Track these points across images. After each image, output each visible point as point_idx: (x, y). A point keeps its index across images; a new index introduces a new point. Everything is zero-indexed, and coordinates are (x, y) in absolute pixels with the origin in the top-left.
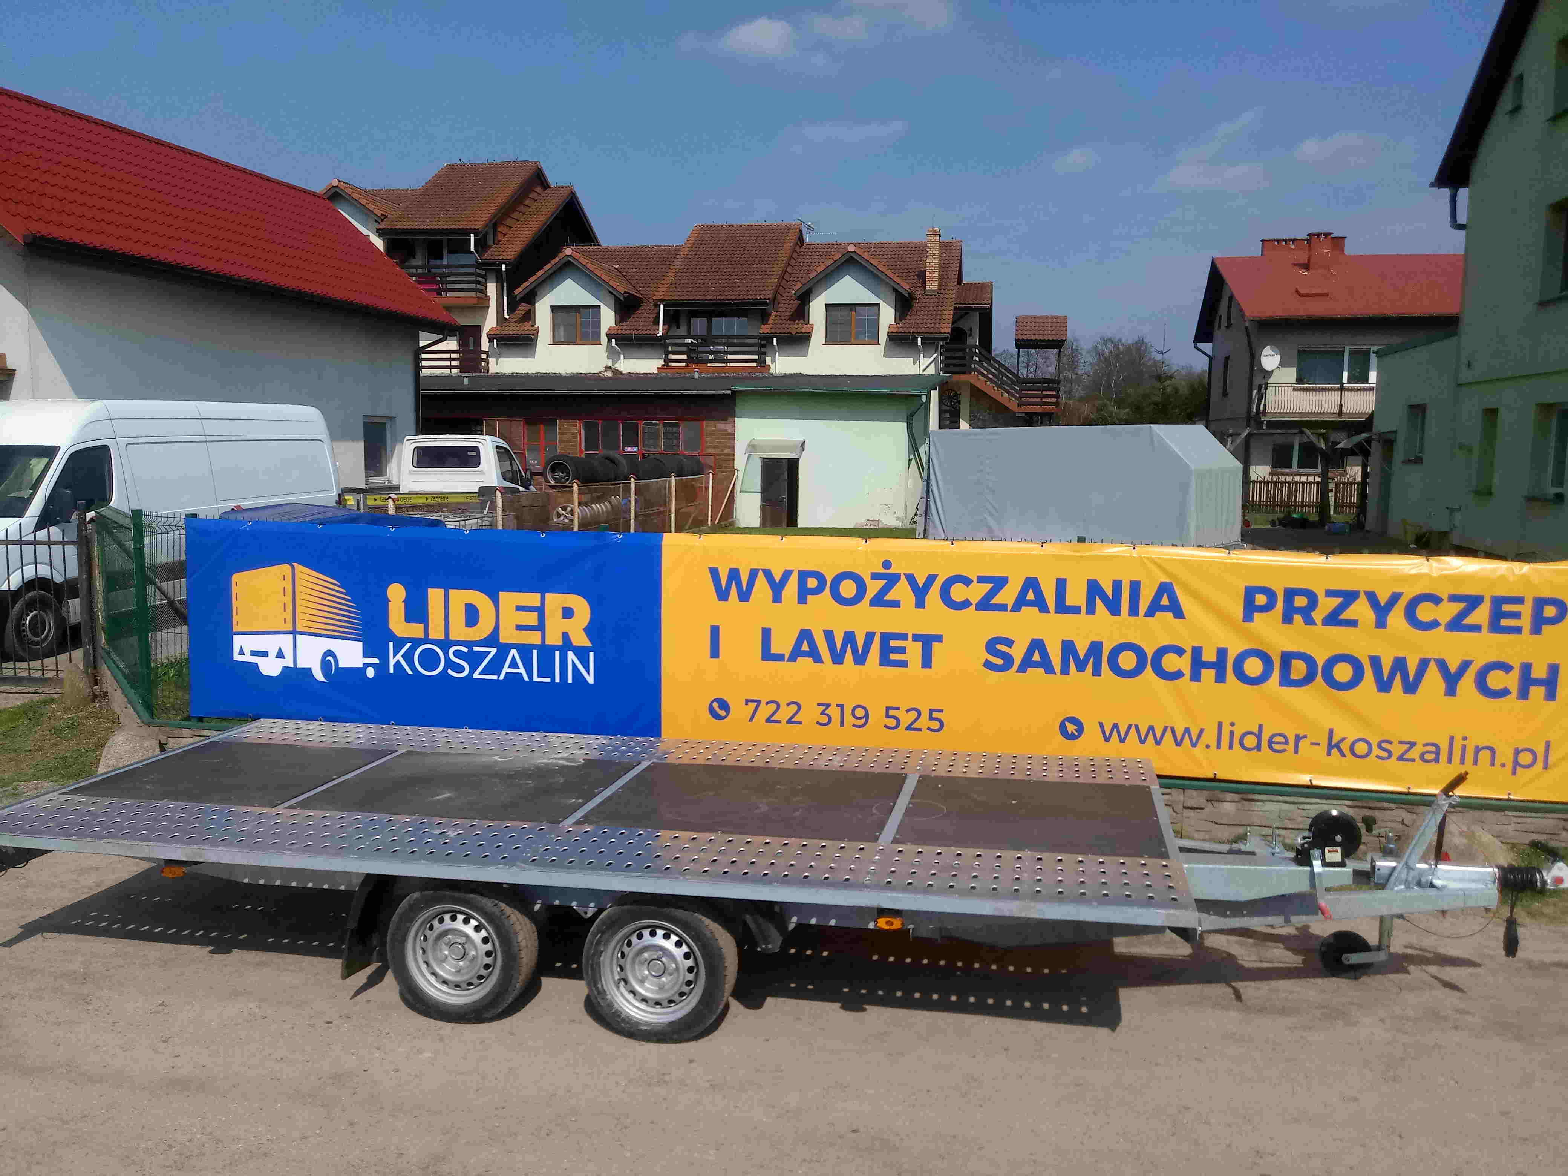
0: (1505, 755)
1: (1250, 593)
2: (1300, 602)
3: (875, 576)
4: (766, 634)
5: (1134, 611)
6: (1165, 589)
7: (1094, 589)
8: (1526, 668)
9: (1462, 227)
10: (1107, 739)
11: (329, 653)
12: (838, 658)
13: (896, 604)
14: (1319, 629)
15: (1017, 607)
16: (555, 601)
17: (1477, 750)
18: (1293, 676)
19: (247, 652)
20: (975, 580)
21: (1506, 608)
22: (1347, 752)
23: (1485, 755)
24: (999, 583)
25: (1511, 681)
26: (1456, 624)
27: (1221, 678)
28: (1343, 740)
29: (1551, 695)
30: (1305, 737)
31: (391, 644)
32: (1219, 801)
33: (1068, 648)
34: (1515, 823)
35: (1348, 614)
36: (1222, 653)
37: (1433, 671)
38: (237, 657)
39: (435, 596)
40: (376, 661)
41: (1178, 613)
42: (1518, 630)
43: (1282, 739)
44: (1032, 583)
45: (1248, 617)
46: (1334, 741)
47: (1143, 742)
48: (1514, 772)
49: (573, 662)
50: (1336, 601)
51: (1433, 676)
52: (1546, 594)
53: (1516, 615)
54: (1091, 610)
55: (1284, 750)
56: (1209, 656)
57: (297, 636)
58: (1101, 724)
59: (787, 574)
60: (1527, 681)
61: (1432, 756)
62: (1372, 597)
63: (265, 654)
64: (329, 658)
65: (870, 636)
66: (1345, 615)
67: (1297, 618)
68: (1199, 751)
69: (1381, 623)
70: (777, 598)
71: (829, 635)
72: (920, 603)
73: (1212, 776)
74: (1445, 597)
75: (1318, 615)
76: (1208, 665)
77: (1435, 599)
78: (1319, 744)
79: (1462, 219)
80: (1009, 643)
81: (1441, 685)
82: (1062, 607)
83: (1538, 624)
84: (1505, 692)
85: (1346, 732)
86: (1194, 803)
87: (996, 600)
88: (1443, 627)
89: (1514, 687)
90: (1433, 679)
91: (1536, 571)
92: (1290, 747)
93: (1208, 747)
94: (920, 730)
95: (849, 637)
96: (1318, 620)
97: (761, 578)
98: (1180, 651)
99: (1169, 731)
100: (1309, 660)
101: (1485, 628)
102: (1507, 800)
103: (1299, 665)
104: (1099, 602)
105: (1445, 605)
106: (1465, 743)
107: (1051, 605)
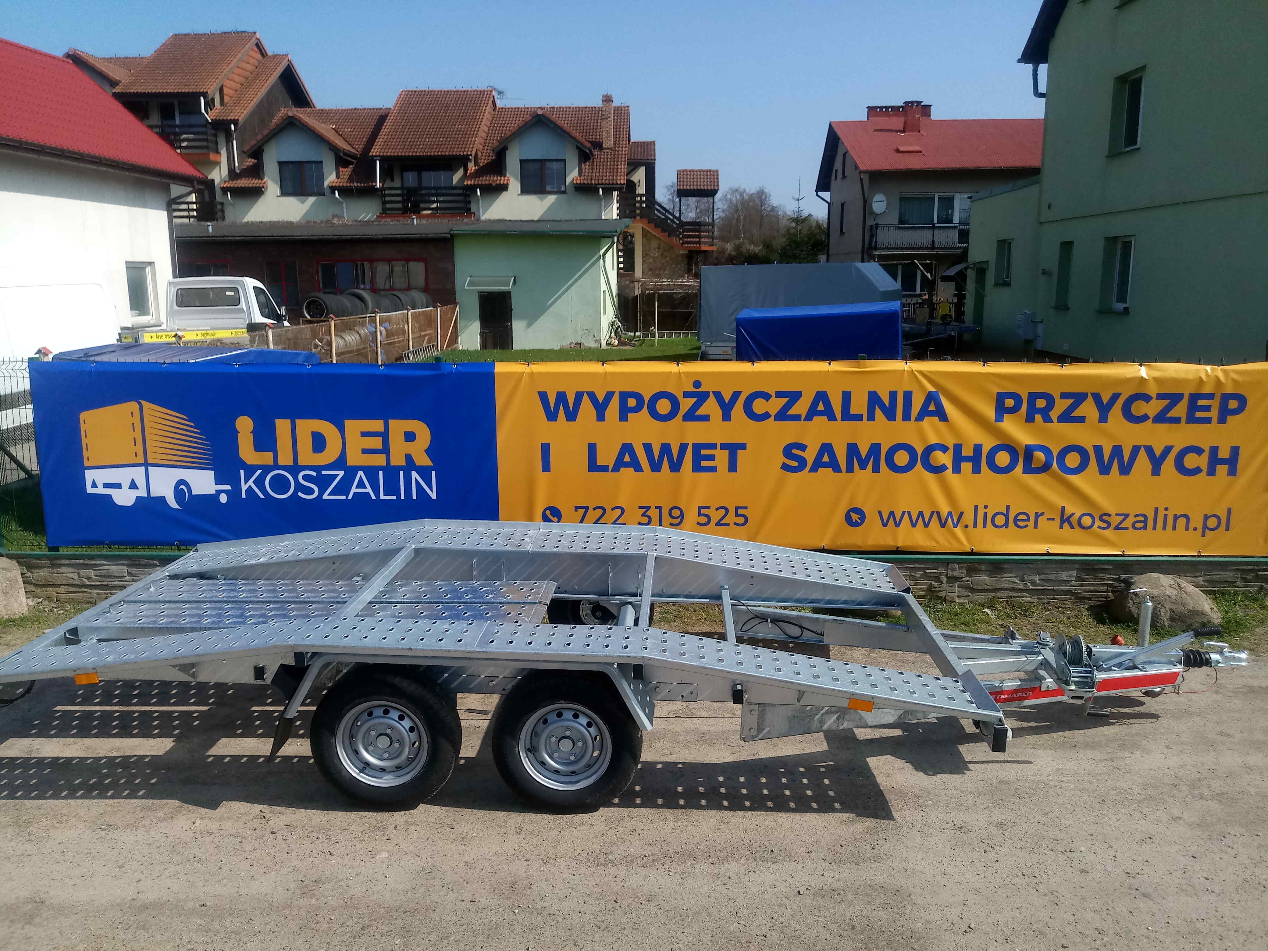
0: (1197, 521)
1: (1000, 398)
2: (1041, 403)
3: (687, 395)
4: (592, 448)
6: (931, 398)
7: (874, 398)
8: (1214, 450)
9: (1042, 95)
10: (885, 525)
11: (182, 482)
12: (656, 467)
13: (706, 418)
14: (1056, 426)
15: (809, 418)
16: (397, 426)
17: (1176, 517)
18: (1035, 465)
19: (100, 485)
20: (774, 395)
21: (1201, 403)
22: (1075, 524)
23: (1182, 522)
24: (794, 397)
25: (1203, 461)
26: (1161, 418)
27: (976, 470)
28: (1074, 514)
29: (1233, 472)
30: (1043, 514)
31: (242, 472)
32: (976, 571)
33: (852, 449)
34: (1204, 575)
35: (1078, 412)
36: (978, 448)
37: (1142, 456)
39: (282, 426)
40: (228, 487)
41: (943, 417)
42: (1208, 420)
43: (1023, 517)
44: (822, 396)
46: (1065, 517)
47: (914, 525)
48: (1203, 535)
49: (416, 480)
50: (1069, 402)
51: (1143, 459)
52: (1229, 390)
53: (1208, 408)
54: (871, 417)
55: (1027, 526)
56: (967, 451)
57: (150, 468)
58: (880, 512)
59: (609, 396)
60: (1214, 461)
61: (1141, 525)
62: (1097, 397)
63: (118, 486)
64: (182, 487)
65: (683, 448)
66: (1076, 413)
67: (1038, 417)
68: (958, 531)
69: (1103, 419)
70: (601, 417)
71: (648, 448)
72: (727, 417)
73: (969, 550)
74: (1154, 397)
75: (1054, 414)
76: (967, 459)
77: (1146, 398)
78: (1053, 519)
79: (1042, 89)
80: (803, 447)
81: (1148, 467)
82: (847, 416)
83: (1224, 414)
84: (1197, 471)
85: (1074, 509)
86: (956, 574)
87: (792, 412)
88: (1150, 420)
89: (1204, 465)
90: (1143, 462)
91: (1225, 372)
92: (1031, 523)
93: (966, 526)
94: (728, 525)
95: (666, 448)
96: (1054, 418)
97: (586, 399)
98: (944, 449)
99: (935, 515)
100: (1046, 450)
101: (1184, 420)
102: (1198, 556)
103: (1040, 455)
104: (878, 410)
105: (1154, 402)
106: (1166, 512)
107: (838, 414)
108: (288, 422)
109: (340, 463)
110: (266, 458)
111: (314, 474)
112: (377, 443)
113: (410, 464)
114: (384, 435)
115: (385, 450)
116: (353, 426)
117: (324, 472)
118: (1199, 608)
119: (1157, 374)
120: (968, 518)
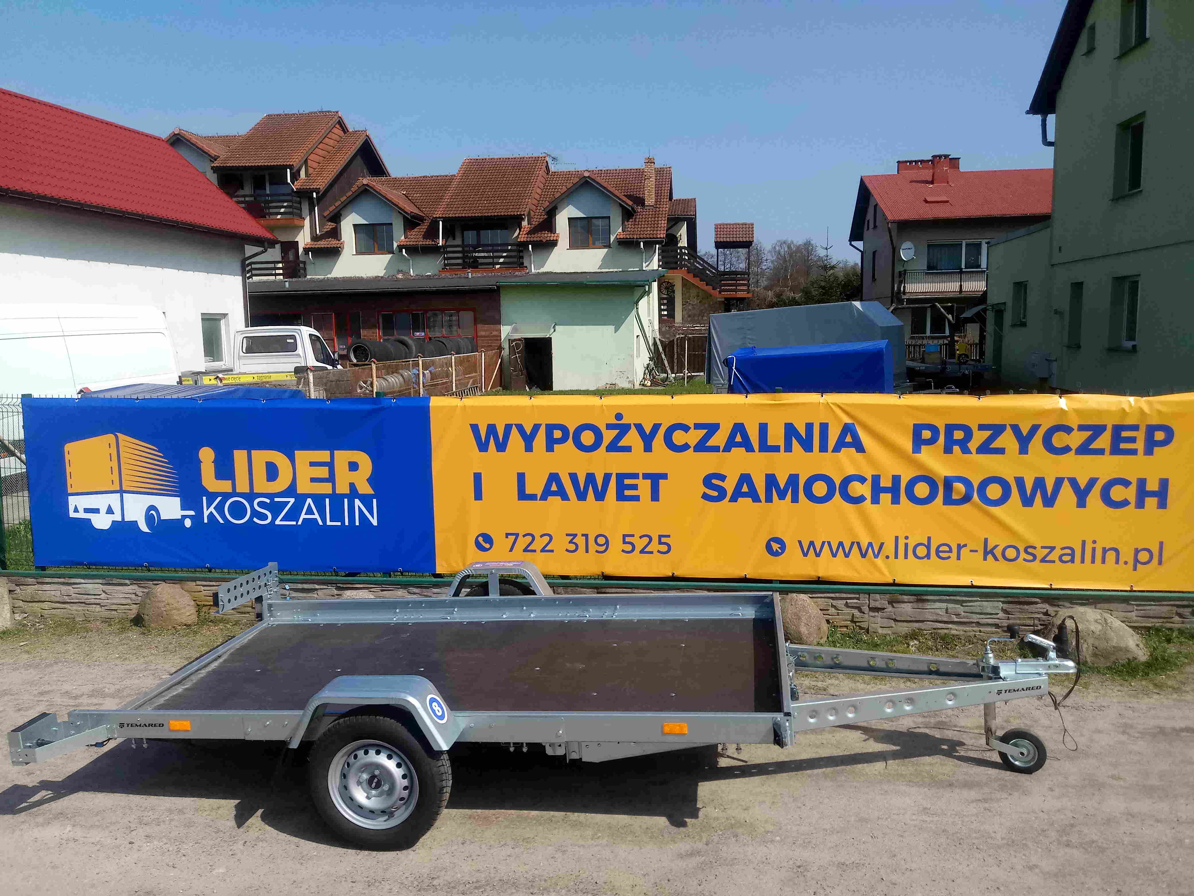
0: (1127, 555)
1: (917, 429)
2: (958, 435)
3: (609, 427)
4: (521, 477)
5: (823, 448)
6: (847, 429)
7: (790, 430)
8: (1142, 483)
9: (1051, 144)
10: (805, 555)
11: (152, 508)
12: (582, 496)
13: (628, 449)
14: (975, 457)
15: (727, 448)
16: (343, 457)
17: (1105, 551)
18: (955, 497)
19: (81, 509)
20: (692, 426)
21: (1124, 434)
22: (999, 556)
23: (1111, 556)
24: (712, 428)
25: (1130, 494)
26: (1084, 449)
27: (896, 500)
28: (996, 546)
29: (1162, 504)
30: (965, 545)
31: (204, 498)
32: (899, 602)
33: (771, 480)
34: (1137, 610)
35: (997, 444)
36: (896, 479)
37: (1066, 489)
38: (72, 514)
39: (240, 456)
40: (192, 513)
41: (860, 448)
42: (1134, 452)
43: (946, 548)
44: (739, 428)
45: (917, 449)
46: (989, 549)
47: (834, 555)
48: (1135, 569)
49: (359, 506)
50: (987, 434)
51: (1067, 491)
52: (1155, 421)
53: (1133, 440)
54: (788, 448)
55: (949, 557)
56: (886, 482)
57: (124, 495)
58: (800, 542)
59: (536, 428)
60: (1142, 493)
61: (1068, 558)
62: (1016, 429)
63: (96, 511)
64: (152, 512)
65: (607, 477)
66: (995, 445)
67: (956, 448)
68: (879, 561)
69: (1023, 450)
70: (529, 448)
71: (573, 477)
72: (648, 448)
73: (892, 582)
74: (1075, 427)
75: (973, 445)
76: (886, 490)
77: (1068, 430)
78: (976, 551)
79: (1051, 138)
80: (722, 478)
81: (1073, 499)
82: (765, 447)
83: (1151, 446)
84: (1125, 503)
85: (998, 540)
86: (878, 604)
87: (711, 443)
88: (1073, 452)
89: (1132, 499)
90: (1067, 493)
91: (1150, 403)
92: (954, 555)
93: (887, 557)
94: (651, 553)
95: (590, 478)
96: (973, 450)
97: (514, 431)
98: (862, 480)
99: (855, 545)
100: (967, 482)
101: (1107, 451)
102: (1130, 591)
103: (959, 487)
104: (794, 442)
105: (1075, 433)
106: (1094, 545)
107: (756, 445)
108: (245, 452)
109: (291, 491)
110: (225, 486)
111: (268, 501)
112: (323, 472)
113: (353, 493)
114: (331, 465)
115: (331, 479)
116: (303, 456)
117: (276, 499)
118: (1122, 645)
119: (1077, 405)
120: (889, 549)
